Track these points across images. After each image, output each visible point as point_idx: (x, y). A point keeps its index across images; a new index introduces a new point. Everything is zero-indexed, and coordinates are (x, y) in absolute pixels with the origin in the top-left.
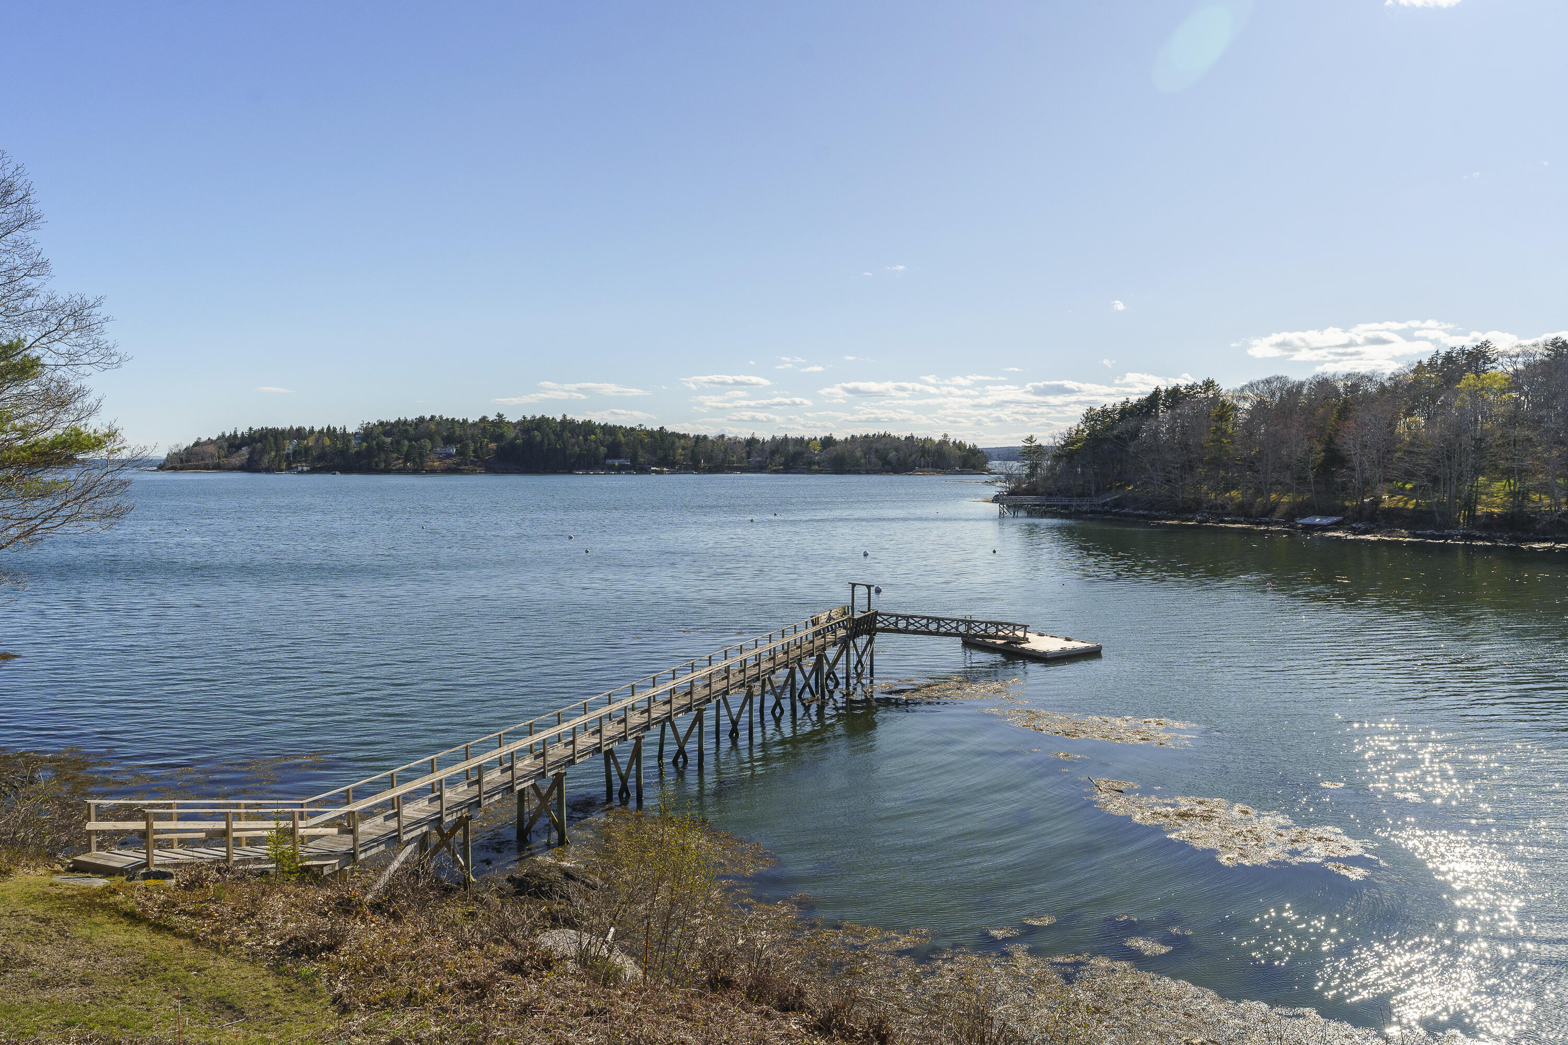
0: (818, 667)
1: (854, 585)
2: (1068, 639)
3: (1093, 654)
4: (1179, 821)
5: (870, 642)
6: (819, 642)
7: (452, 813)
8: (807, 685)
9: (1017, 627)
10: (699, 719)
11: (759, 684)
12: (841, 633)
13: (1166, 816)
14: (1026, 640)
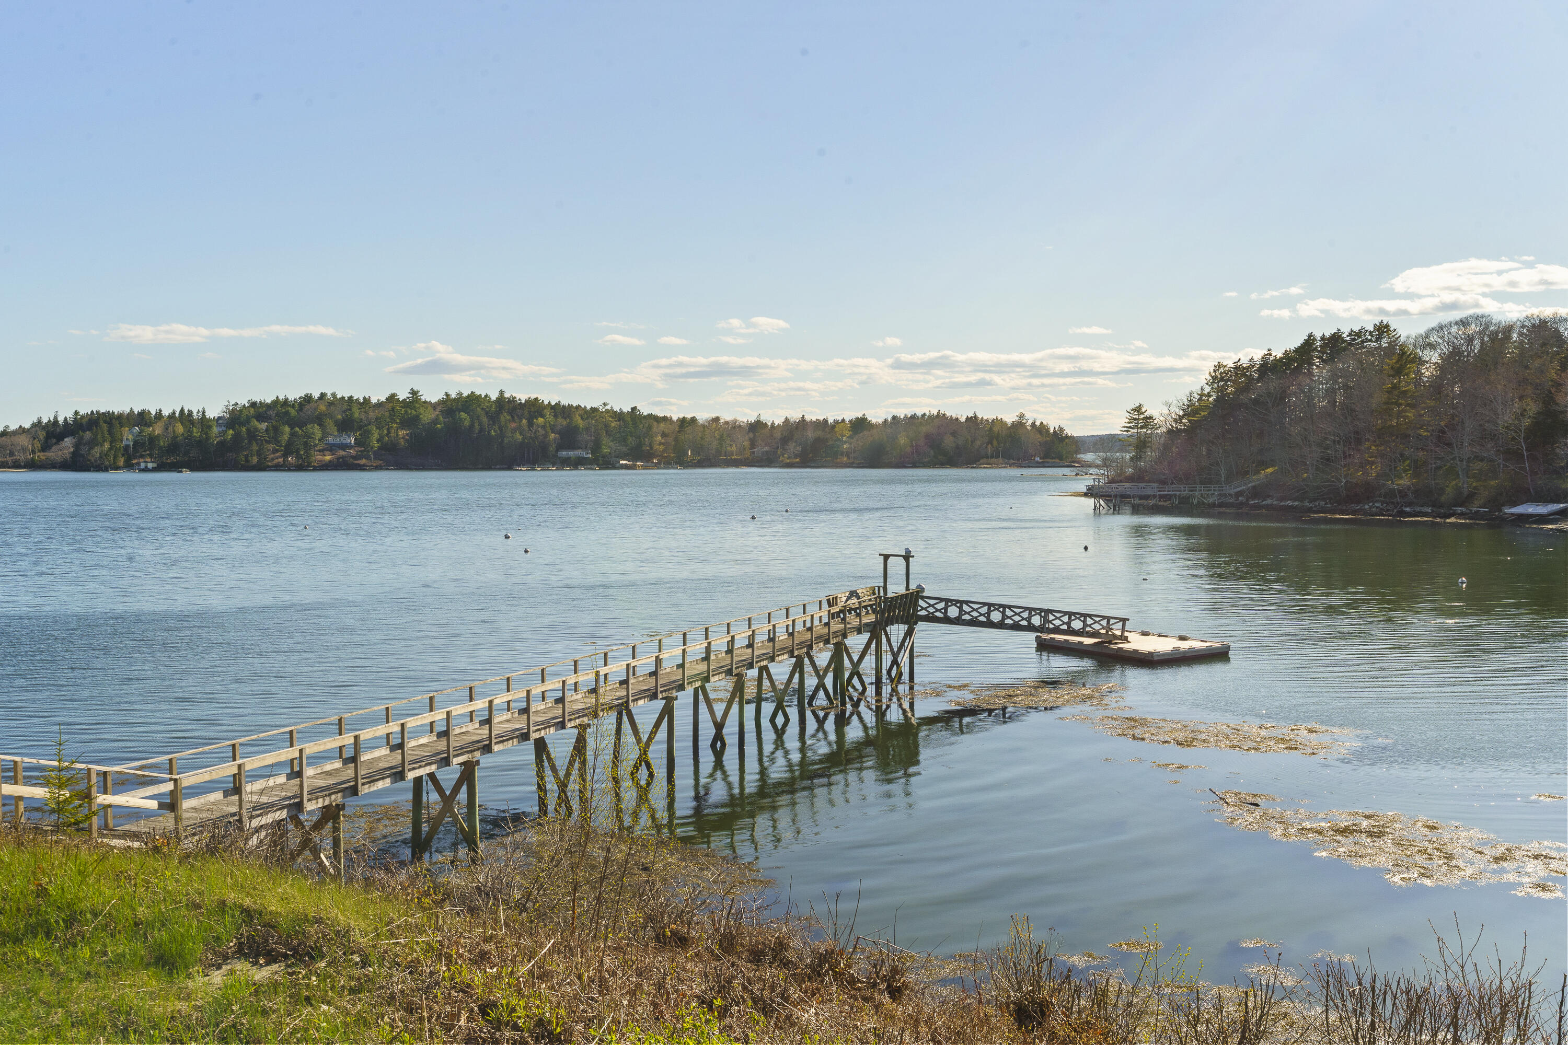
0: (836, 659)
1: (886, 557)
2: (1182, 638)
3: (1219, 655)
4: (1339, 838)
5: (909, 633)
6: (836, 626)
7: (317, 798)
8: (821, 685)
9: (1112, 621)
10: (668, 712)
11: (753, 673)
12: (871, 618)
13: (1319, 832)
14: (1126, 639)
